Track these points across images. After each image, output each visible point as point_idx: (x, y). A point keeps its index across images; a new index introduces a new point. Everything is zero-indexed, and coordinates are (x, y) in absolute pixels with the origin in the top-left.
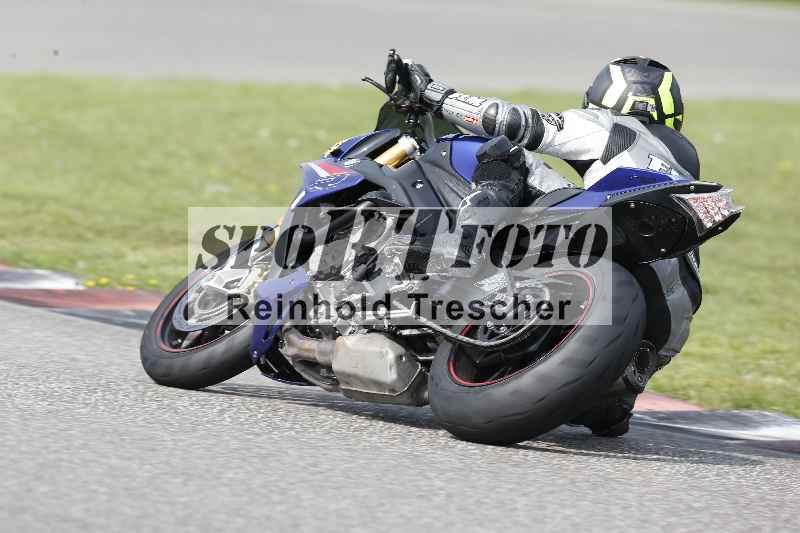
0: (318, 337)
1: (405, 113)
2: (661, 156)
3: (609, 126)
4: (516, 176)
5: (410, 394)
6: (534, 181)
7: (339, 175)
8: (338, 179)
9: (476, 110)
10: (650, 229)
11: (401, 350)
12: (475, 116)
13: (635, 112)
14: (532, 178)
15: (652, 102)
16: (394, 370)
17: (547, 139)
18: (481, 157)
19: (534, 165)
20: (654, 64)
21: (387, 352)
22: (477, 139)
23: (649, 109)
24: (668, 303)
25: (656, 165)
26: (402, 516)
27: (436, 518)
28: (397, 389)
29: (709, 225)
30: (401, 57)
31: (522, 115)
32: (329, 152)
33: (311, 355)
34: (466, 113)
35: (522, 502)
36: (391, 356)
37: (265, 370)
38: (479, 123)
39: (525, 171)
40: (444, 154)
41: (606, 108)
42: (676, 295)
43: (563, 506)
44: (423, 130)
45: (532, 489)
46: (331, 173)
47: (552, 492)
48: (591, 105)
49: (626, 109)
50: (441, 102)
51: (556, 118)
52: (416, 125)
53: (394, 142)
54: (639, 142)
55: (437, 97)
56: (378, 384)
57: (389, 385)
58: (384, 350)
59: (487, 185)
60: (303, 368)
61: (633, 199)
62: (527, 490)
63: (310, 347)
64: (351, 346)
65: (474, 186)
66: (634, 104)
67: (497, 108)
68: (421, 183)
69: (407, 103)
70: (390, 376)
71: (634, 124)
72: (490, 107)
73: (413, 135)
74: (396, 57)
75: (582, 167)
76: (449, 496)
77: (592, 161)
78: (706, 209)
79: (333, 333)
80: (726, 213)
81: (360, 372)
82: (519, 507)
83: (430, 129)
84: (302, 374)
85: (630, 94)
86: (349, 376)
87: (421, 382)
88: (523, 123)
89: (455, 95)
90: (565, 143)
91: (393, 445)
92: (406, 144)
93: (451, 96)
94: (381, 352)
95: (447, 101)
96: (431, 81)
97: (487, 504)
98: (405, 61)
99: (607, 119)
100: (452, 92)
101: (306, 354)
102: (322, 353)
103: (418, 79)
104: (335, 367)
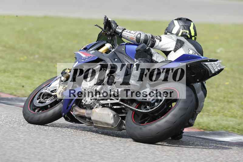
0: (85, 108)
1: (108, 36)
2: (192, 49)
3: (175, 39)
4: (149, 56)
5: (118, 127)
6: (154, 58)
7: (89, 56)
8: (89, 58)
9: (133, 35)
10: (194, 74)
11: (115, 113)
12: (133, 37)
13: (183, 35)
14: (154, 57)
15: (188, 32)
16: (113, 120)
17: (156, 44)
18: (137, 51)
19: (154, 53)
20: (187, 20)
21: (110, 114)
22: (134, 44)
23: (187, 34)
24: (198, 96)
25: (191, 52)
26: (10, 146)
27: (21, 147)
28: (114, 126)
29: (213, 72)
30: (108, 18)
31: (149, 37)
32: (82, 48)
33: (83, 114)
34: (130, 36)
35: (47, 141)
36: (112, 115)
37: (66, 119)
38: (135, 39)
39: (151, 55)
40: (123, 49)
41: (173, 34)
42: (200, 94)
43: (60, 143)
44: (114, 41)
45: (50, 138)
46: (86, 56)
47: (56, 139)
48: (168, 33)
49: (180, 34)
50: (122, 33)
51: (159, 37)
52: (112, 40)
53: (104, 45)
54: (185, 45)
55: (120, 31)
56: (107, 124)
57: (111, 125)
58: (109, 113)
59: (140, 60)
60: (79, 118)
61: (189, 64)
62: (48, 138)
63: (83, 112)
64: (97, 112)
65: (135, 60)
66: (182, 32)
67: (141, 34)
68: (117, 59)
69: (109, 33)
70: (111, 121)
71: (183, 39)
72: (138, 34)
73: (110, 43)
74: (106, 18)
75: (167, 53)
76: (25, 140)
77: (171, 51)
78: (213, 67)
79: (91, 107)
80: (219, 68)
81: (101, 120)
82: (46, 143)
83: (116, 41)
84: (79, 120)
85: (181, 29)
86: (97, 121)
87: (121, 123)
88: (149, 39)
89: (126, 30)
90: (162, 46)
91: (7, 124)
92: (108, 46)
93: (125, 31)
94: (108, 114)
95: (123, 32)
96: (118, 26)
97: (36, 142)
98: (109, 20)
99: (175, 38)
100: (125, 29)
101: (81, 114)
102: (87, 114)
103: (113, 25)
104: (92, 118)
